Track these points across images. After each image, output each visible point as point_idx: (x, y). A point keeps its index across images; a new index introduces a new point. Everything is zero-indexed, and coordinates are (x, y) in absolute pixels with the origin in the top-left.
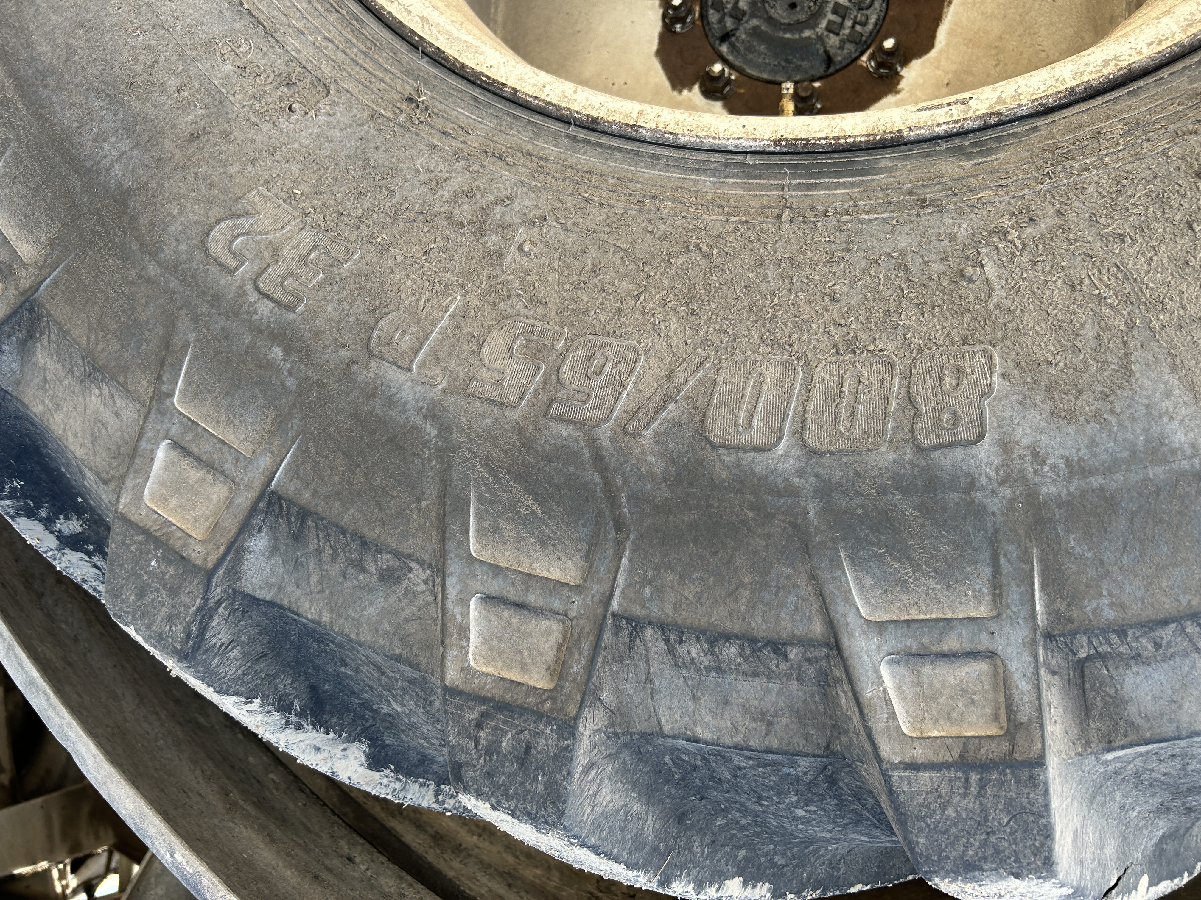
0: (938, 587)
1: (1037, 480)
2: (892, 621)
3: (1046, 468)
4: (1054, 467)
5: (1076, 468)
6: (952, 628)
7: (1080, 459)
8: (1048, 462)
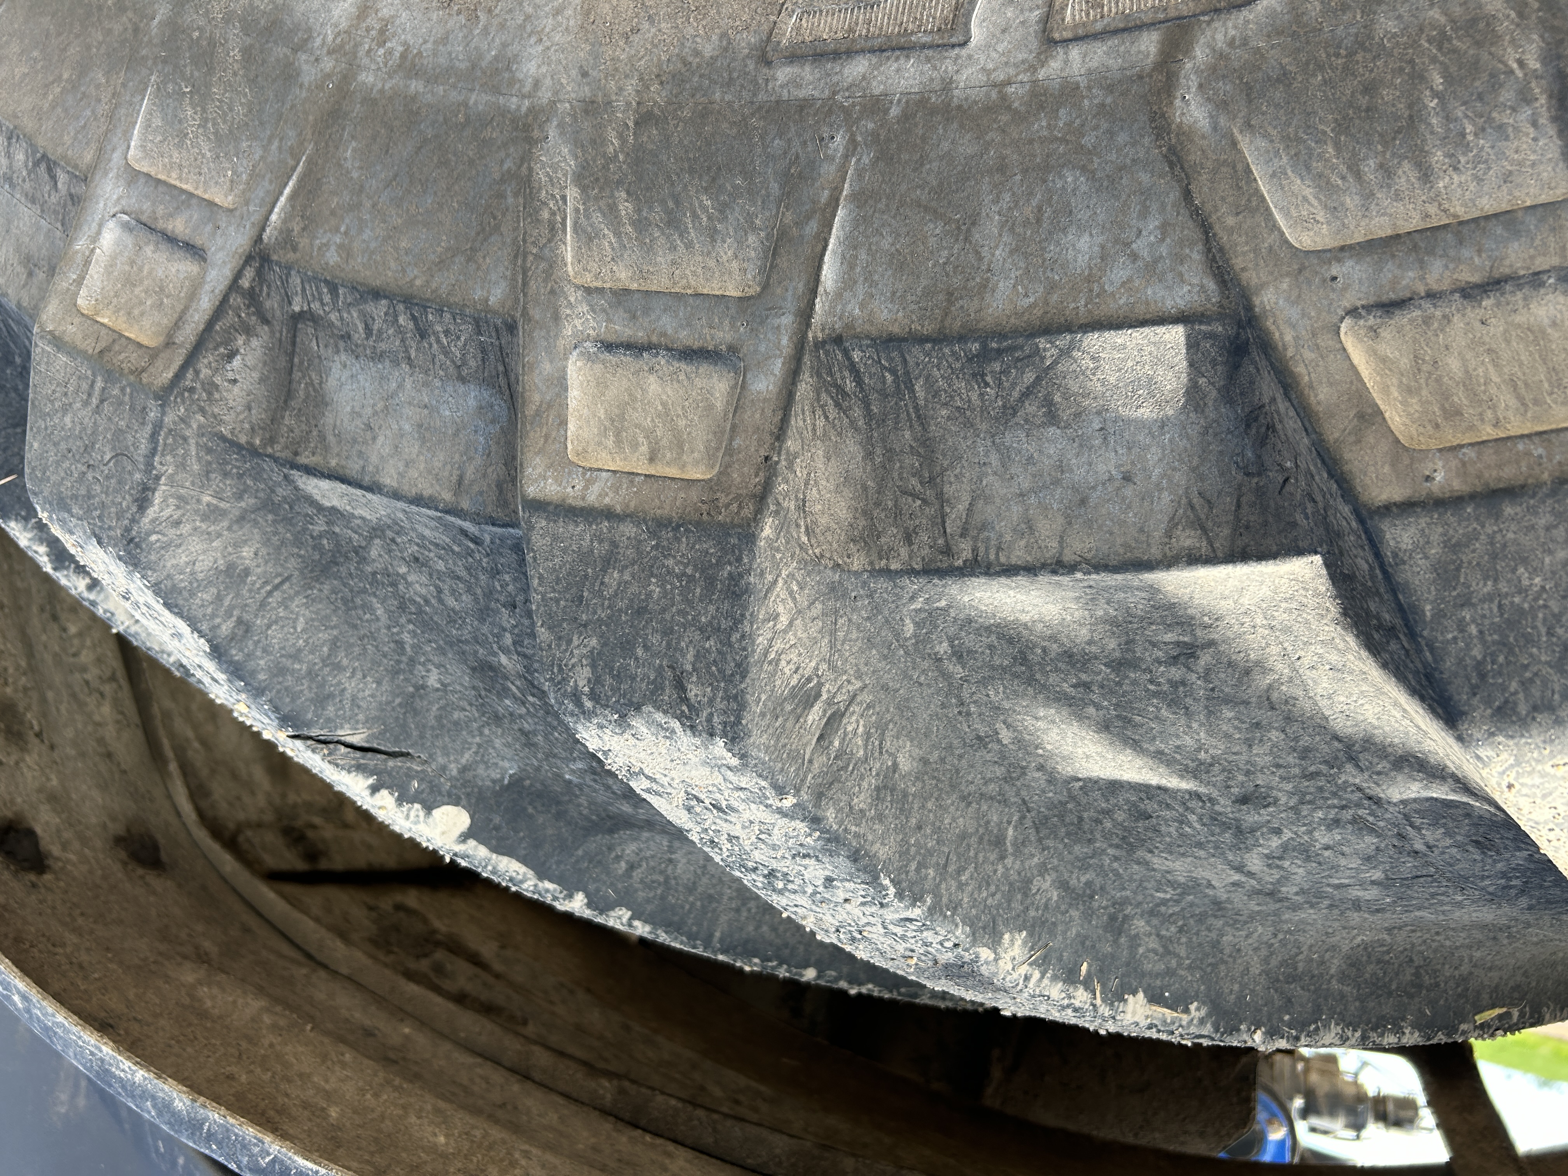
0: (208, 154)
1: (365, 61)
2: (148, 175)
3: (381, 51)
4: (390, 52)
5: (408, 63)
6: (189, 206)
7: (420, 53)
8: (388, 45)
